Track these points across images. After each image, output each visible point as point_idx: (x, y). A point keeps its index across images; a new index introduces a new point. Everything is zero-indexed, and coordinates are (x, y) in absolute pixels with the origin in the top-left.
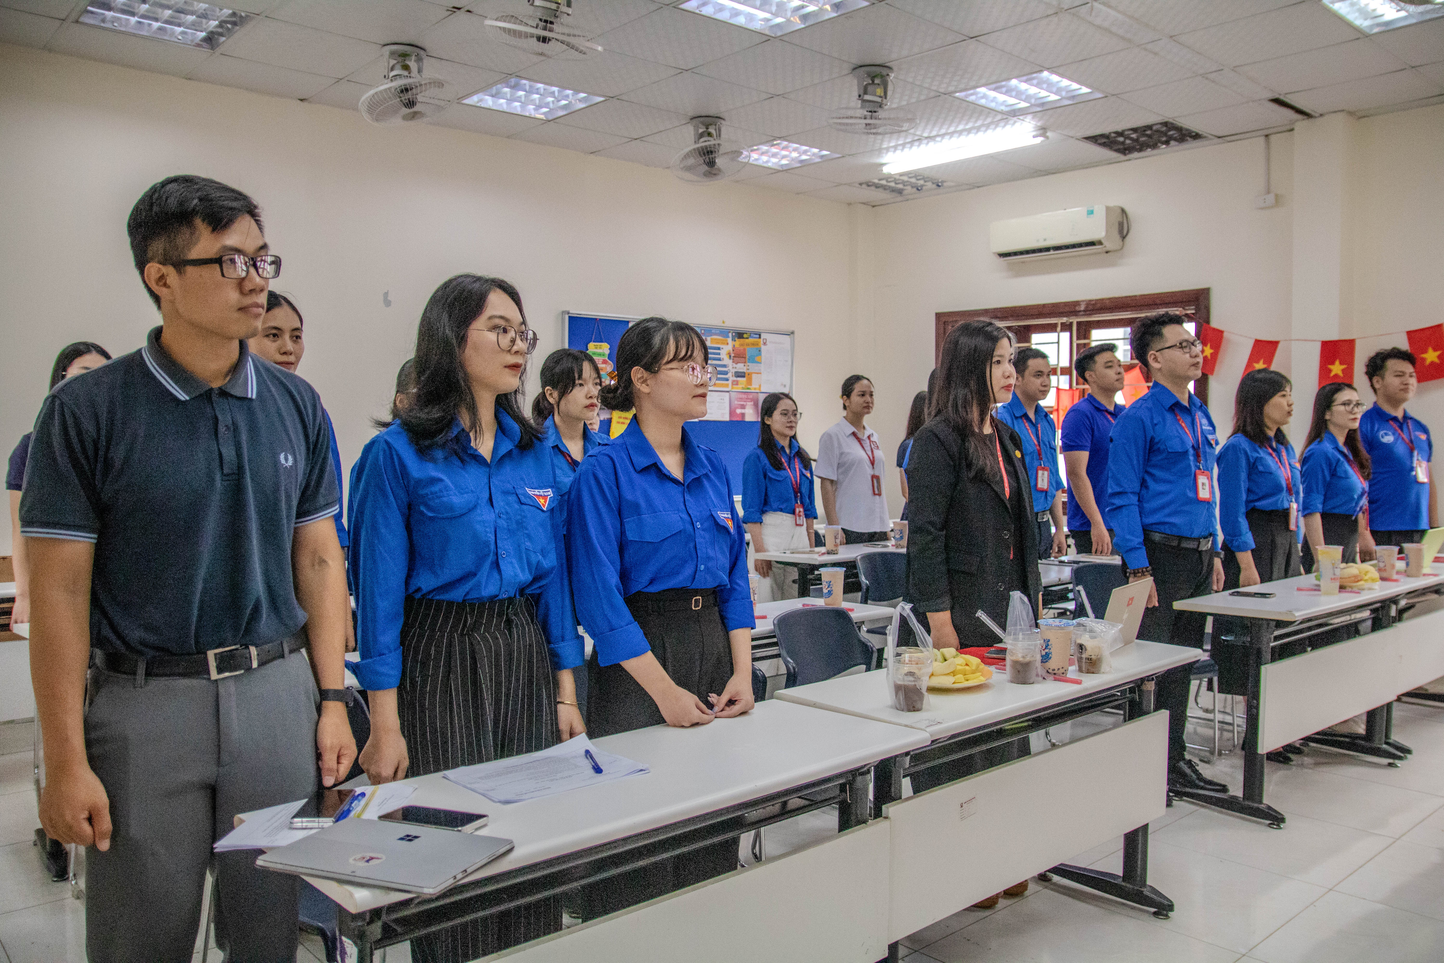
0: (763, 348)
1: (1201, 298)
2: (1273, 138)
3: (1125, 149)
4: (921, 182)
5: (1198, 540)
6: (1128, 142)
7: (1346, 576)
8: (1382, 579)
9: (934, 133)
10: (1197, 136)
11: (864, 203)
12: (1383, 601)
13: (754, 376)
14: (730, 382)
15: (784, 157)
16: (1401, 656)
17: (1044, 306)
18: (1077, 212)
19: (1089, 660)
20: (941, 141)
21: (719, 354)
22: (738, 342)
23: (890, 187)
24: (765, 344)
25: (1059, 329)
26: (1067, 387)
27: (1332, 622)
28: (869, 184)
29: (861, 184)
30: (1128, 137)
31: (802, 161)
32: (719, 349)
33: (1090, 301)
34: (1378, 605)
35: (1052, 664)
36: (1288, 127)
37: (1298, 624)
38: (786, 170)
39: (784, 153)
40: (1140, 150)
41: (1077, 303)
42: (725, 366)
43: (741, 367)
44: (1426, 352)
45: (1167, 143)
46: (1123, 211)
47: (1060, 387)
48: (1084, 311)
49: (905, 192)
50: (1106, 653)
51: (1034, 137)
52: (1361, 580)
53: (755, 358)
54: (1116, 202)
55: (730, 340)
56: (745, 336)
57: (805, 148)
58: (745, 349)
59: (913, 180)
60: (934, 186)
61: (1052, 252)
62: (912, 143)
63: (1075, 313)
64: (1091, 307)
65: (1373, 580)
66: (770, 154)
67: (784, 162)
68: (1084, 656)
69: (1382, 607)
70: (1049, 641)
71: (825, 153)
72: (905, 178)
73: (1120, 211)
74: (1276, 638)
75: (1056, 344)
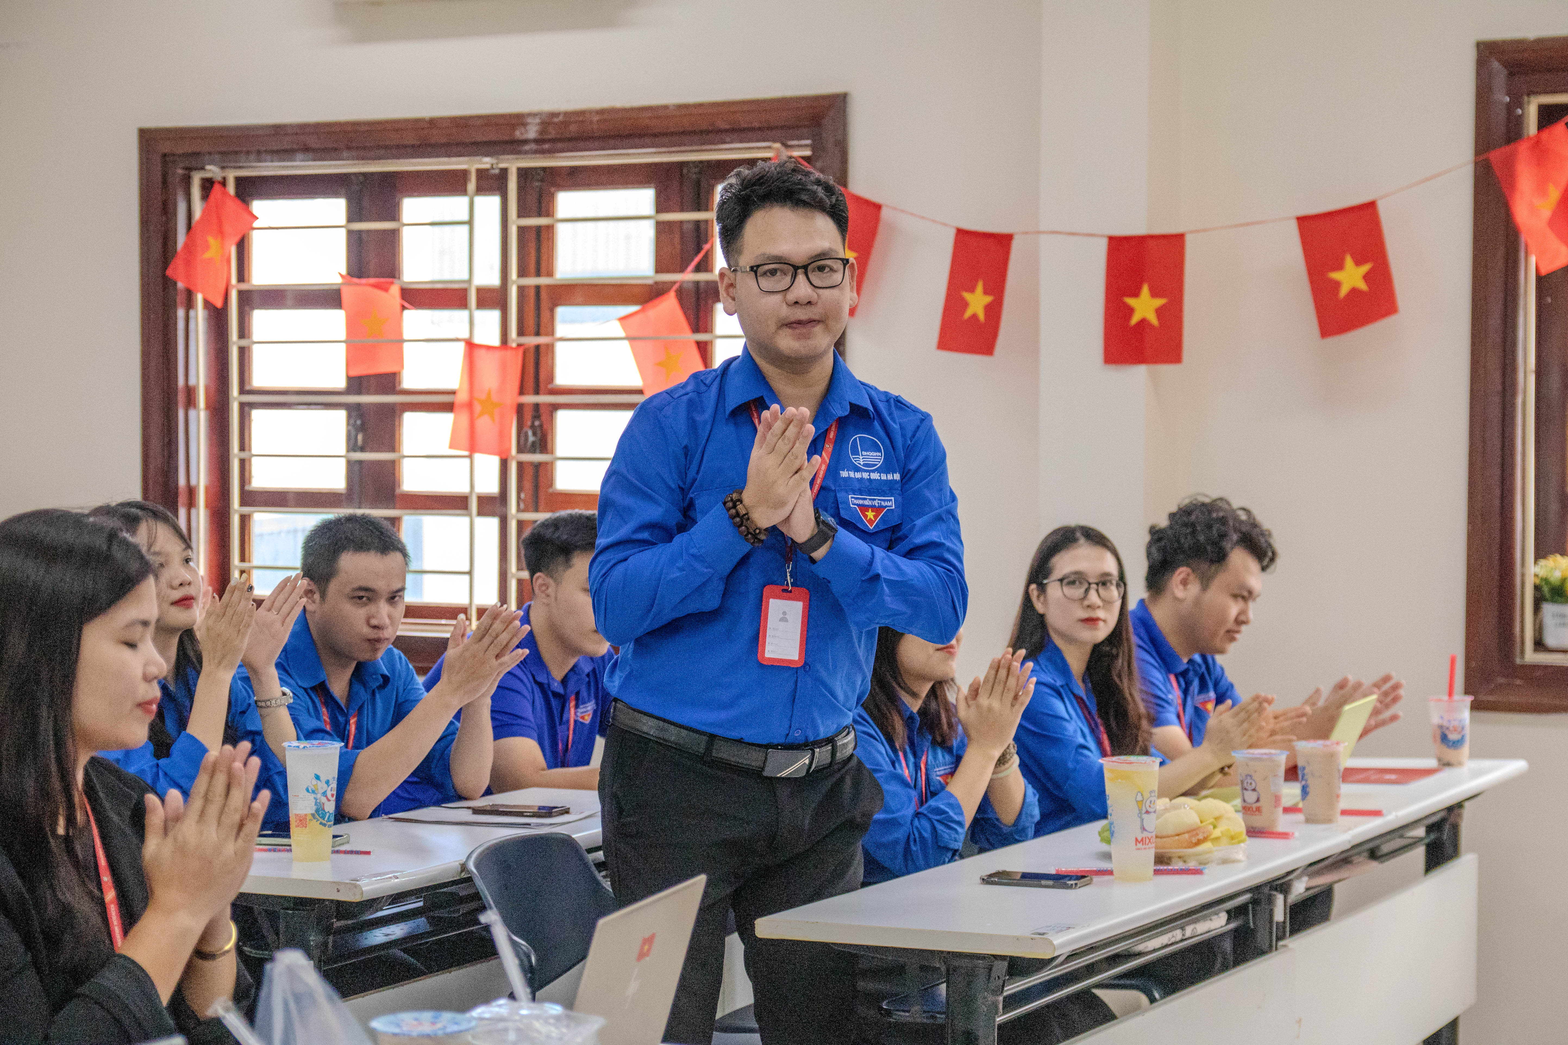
1: (826, 121)
5: (830, 740)
7: (1171, 831)
8: (1253, 832)
12: (1256, 890)
16: (1299, 1021)
17: (433, 122)
25: (472, 186)
26: (496, 341)
27: (1141, 948)
33: (552, 115)
34: (1247, 897)
37: (1062, 964)
41: (518, 120)
44: (1340, 267)
47: (477, 340)
48: (536, 141)
52: (1205, 840)
63: (513, 146)
64: (552, 133)
65: (1233, 839)
69: (1255, 902)
74: (1012, 1002)
75: (466, 228)
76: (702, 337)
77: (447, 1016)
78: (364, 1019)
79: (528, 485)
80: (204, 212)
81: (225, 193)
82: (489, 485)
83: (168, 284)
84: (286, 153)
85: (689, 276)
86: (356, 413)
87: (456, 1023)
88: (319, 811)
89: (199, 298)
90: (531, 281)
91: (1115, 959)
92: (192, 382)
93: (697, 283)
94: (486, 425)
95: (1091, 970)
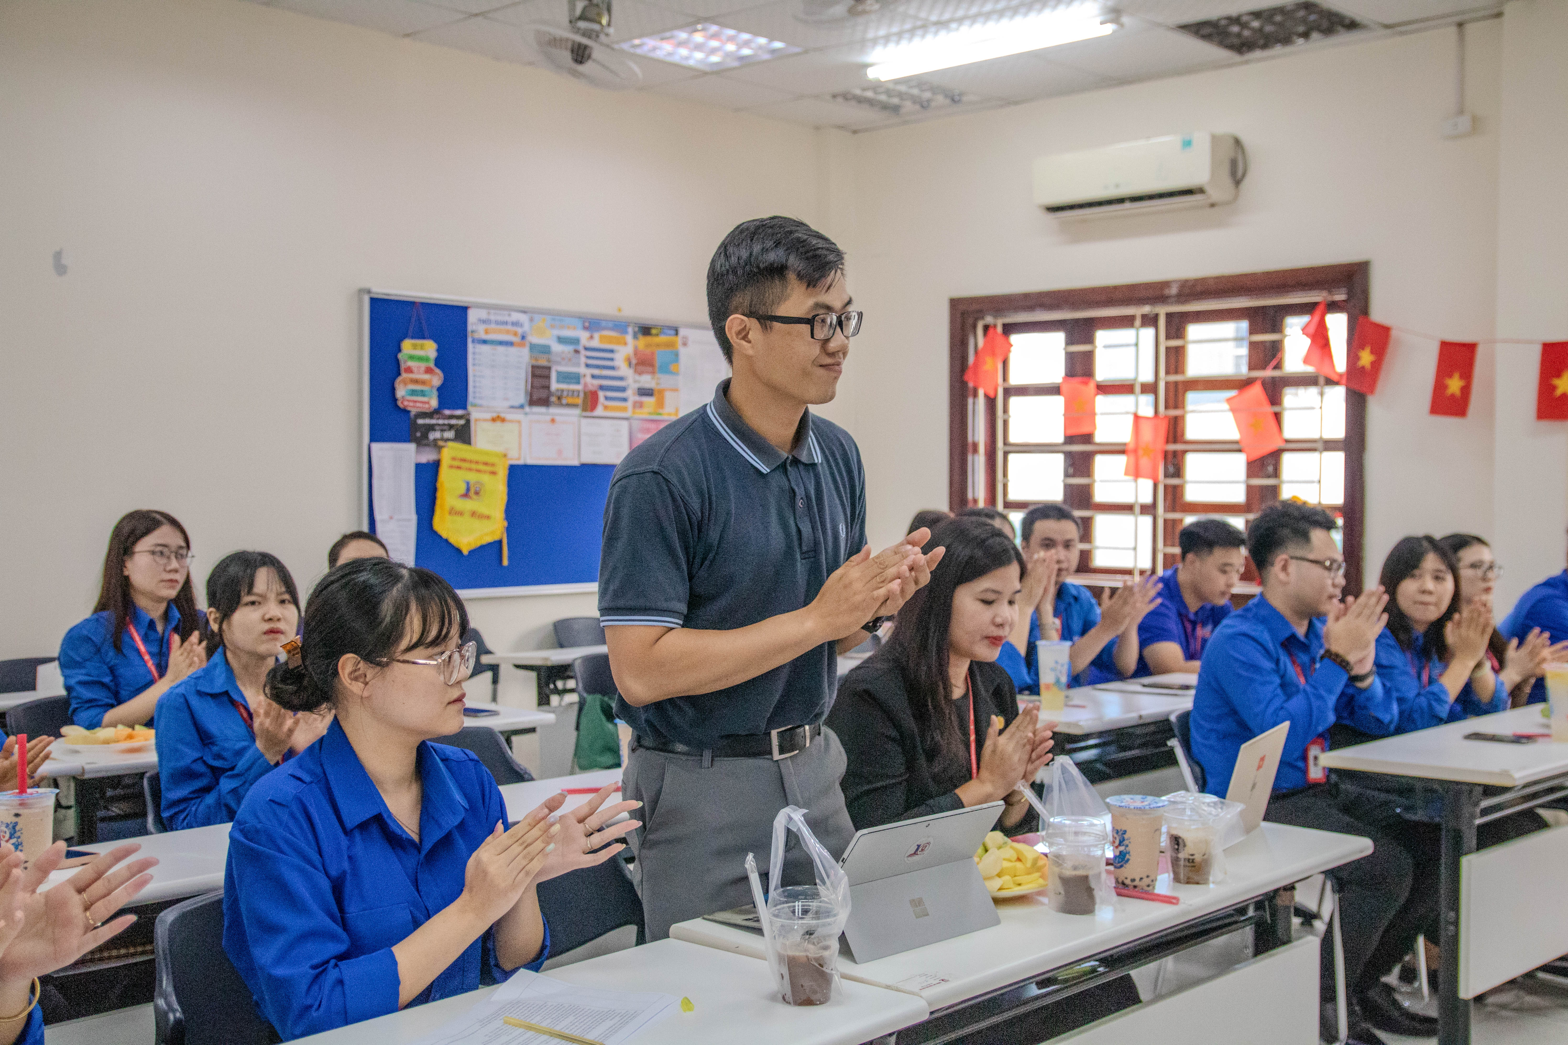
0: (682, 351)
1: (1356, 277)
2: (1470, 28)
3: (1243, 45)
4: (927, 95)
6: (1246, 33)
9: (947, 16)
10: (1352, 25)
11: (841, 127)
13: (668, 395)
14: (629, 404)
15: (714, 51)
17: (1116, 288)
18: (1169, 141)
19: (1191, 861)
20: (957, 29)
21: (612, 359)
22: (642, 341)
23: (880, 102)
24: (685, 344)
25: (1138, 322)
26: (1151, 414)
28: (847, 97)
29: (834, 96)
30: (1244, 26)
31: (742, 58)
32: (612, 351)
33: (1186, 281)
35: (1130, 872)
36: (1495, 11)
37: (1517, 791)
38: (719, 72)
39: (714, 43)
40: (1265, 46)
41: (1166, 284)
42: (621, 379)
43: (647, 381)
45: (1306, 35)
46: (1237, 142)
47: (1141, 413)
48: (1177, 296)
49: (903, 111)
50: (1217, 852)
51: (1102, 23)
53: (670, 366)
54: (1228, 127)
55: (629, 338)
56: (654, 331)
57: (745, 36)
58: (653, 353)
59: (915, 91)
60: (948, 101)
61: (1127, 205)
62: (912, 31)
63: (1163, 299)
64: (1187, 291)
66: (692, 46)
67: (715, 59)
68: (1182, 855)
70: (1125, 832)
71: (778, 45)
72: (903, 88)
73: (1232, 141)
74: (1485, 812)
75: (1133, 349)
76: (1276, 409)
77: (1150, 799)
78: (1104, 796)
79: (1169, 497)
80: (985, 344)
81: (996, 332)
82: (1146, 498)
83: (963, 384)
84: (1031, 308)
85: (1269, 373)
86: (1068, 455)
87: (1156, 802)
88: (1058, 682)
89: (981, 393)
90: (1173, 378)
91: (1552, 790)
92: (976, 439)
93: (1273, 378)
94: (1145, 462)
95: (1534, 796)
